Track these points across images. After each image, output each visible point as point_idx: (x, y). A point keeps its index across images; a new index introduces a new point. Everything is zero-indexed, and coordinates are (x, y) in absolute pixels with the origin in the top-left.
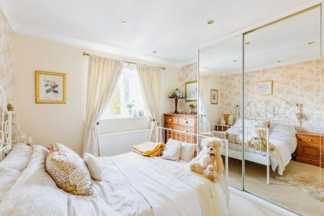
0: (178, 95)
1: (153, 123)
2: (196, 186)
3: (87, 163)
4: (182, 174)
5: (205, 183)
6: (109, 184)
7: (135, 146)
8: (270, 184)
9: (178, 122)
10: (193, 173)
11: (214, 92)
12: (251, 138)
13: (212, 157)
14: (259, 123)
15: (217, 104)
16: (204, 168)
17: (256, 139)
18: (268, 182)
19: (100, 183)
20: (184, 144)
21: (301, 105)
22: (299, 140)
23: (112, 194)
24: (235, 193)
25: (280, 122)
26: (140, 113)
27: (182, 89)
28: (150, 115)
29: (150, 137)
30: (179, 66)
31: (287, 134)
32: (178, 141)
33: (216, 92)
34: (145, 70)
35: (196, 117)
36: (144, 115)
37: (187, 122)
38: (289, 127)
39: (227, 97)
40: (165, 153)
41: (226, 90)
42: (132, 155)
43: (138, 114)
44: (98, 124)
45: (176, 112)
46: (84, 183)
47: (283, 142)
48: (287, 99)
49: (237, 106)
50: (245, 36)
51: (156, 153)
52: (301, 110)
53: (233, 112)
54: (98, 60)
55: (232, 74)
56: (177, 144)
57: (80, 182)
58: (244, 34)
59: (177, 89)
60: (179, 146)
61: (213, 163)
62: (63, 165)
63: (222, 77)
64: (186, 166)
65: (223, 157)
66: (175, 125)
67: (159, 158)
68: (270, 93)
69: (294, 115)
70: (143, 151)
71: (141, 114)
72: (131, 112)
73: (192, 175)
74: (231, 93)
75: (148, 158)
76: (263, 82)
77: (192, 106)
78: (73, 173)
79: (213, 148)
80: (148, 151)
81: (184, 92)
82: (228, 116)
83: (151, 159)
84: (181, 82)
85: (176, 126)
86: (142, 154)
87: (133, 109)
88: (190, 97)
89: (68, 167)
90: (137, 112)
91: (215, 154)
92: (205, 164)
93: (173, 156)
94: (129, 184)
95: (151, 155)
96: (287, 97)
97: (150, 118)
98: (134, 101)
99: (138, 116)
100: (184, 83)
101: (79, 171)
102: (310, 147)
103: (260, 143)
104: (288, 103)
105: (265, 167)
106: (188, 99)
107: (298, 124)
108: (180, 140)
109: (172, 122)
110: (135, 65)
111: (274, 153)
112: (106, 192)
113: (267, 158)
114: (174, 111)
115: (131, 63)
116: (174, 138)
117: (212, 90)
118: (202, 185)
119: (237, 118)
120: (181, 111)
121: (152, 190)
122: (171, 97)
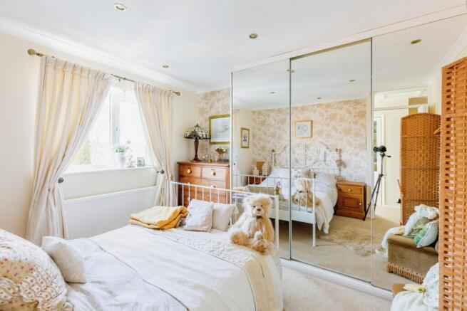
0: (200, 134)
1: (161, 177)
2: (243, 264)
3: (54, 256)
4: (221, 249)
5: (254, 257)
6: (103, 286)
7: (134, 216)
8: (317, 246)
9: (201, 174)
10: (234, 247)
11: (245, 132)
12: (295, 191)
13: (260, 220)
14: (299, 172)
15: (248, 147)
16: (250, 237)
17: (301, 192)
18: (314, 245)
19: (83, 287)
20: (217, 206)
21: (340, 150)
22: (339, 190)
23: (112, 302)
24: (287, 267)
25: (320, 171)
26: (139, 161)
27: (205, 125)
28: (156, 163)
29: (157, 199)
30: (200, 92)
31: (329, 184)
32: (207, 202)
33: (247, 132)
34: (148, 92)
35: (229, 166)
36: (146, 163)
37: (214, 174)
38: (330, 176)
39: (260, 139)
40: (189, 222)
41: (259, 129)
42: (130, 230)
43: (136, 163)
44: (61, 181)
45: (196, 159)
46: (54, 293)
47: (326, 194)
48: (326, 143)
49: (273, 151)
50: (293, 61)
51: (174, 223)
52: (340, 156)
53: (269, 159)
54: (60, 67)
55: (267, 109)
56: (207, 207)
57: (44, 295)
58: (291, 59)
59: (197, 126)
60: (209, 210)
61: (261, 229)
62: (7, 266)
63: (254, 112)
64: (224, 238)
65: (273, 220)
66: (196, 178)
67: (179, 230)
68: (309, 135)
69: (334, 162)
70: (152, 221)
71: (140, 163)
72: (123, 159)
73: (234, 249)
74: (265, 133)
75: (161, 232)
76: (302, 121)
77: (220, 151)
78: (29, 280)
79: (261, 208)
80: (162, 222)
81: (208, 129)
82: (262, 163)
83: (167, 233)
84: (203, 116)
85: (198, 181)
86: (151, 226)
87: (126, 155)
88: (216, 136)
89: (18, 270)
90: (135, 159)
91: (263, 216)
92: (251, 231)
93: (202, 225)
94: (141, 280)
95: (165, 227)
96: (327, 141)
97: (156, 169)
98: (129, 142)
99: (136, 167)
100: (208, 117)
101: (43, 273)
102: (350, 198)
103: (305, 197)
104: (327, 148)
105: (311, 225)
106: (212, 141)
107: (337, 172)
108: (209, 201)
109: (191, 175)
110: (133, 84)
111: (319, 208)
112: (101, 301)
113: (313, 214)
114: (193, 157)
115: (125, 79)
116: (199, 199)
117: (243, 129)
118: (251, 261)
119: (273, 166)
120: (204, 157)
121: (182, 282)
122: (189, 137)
